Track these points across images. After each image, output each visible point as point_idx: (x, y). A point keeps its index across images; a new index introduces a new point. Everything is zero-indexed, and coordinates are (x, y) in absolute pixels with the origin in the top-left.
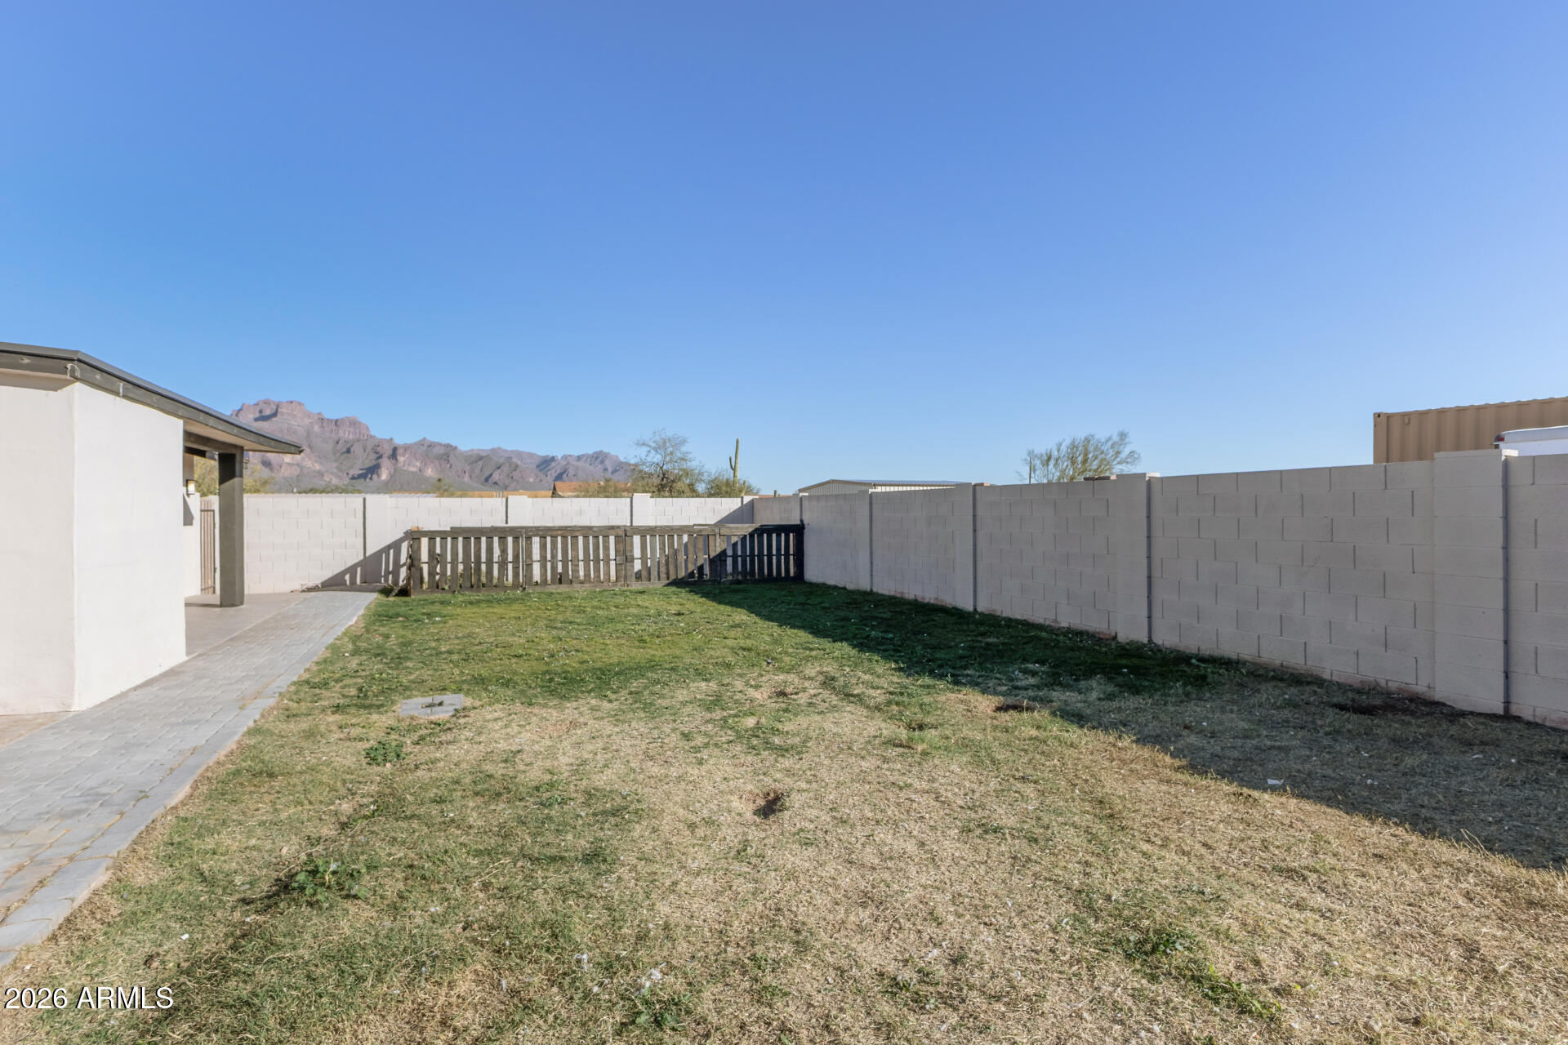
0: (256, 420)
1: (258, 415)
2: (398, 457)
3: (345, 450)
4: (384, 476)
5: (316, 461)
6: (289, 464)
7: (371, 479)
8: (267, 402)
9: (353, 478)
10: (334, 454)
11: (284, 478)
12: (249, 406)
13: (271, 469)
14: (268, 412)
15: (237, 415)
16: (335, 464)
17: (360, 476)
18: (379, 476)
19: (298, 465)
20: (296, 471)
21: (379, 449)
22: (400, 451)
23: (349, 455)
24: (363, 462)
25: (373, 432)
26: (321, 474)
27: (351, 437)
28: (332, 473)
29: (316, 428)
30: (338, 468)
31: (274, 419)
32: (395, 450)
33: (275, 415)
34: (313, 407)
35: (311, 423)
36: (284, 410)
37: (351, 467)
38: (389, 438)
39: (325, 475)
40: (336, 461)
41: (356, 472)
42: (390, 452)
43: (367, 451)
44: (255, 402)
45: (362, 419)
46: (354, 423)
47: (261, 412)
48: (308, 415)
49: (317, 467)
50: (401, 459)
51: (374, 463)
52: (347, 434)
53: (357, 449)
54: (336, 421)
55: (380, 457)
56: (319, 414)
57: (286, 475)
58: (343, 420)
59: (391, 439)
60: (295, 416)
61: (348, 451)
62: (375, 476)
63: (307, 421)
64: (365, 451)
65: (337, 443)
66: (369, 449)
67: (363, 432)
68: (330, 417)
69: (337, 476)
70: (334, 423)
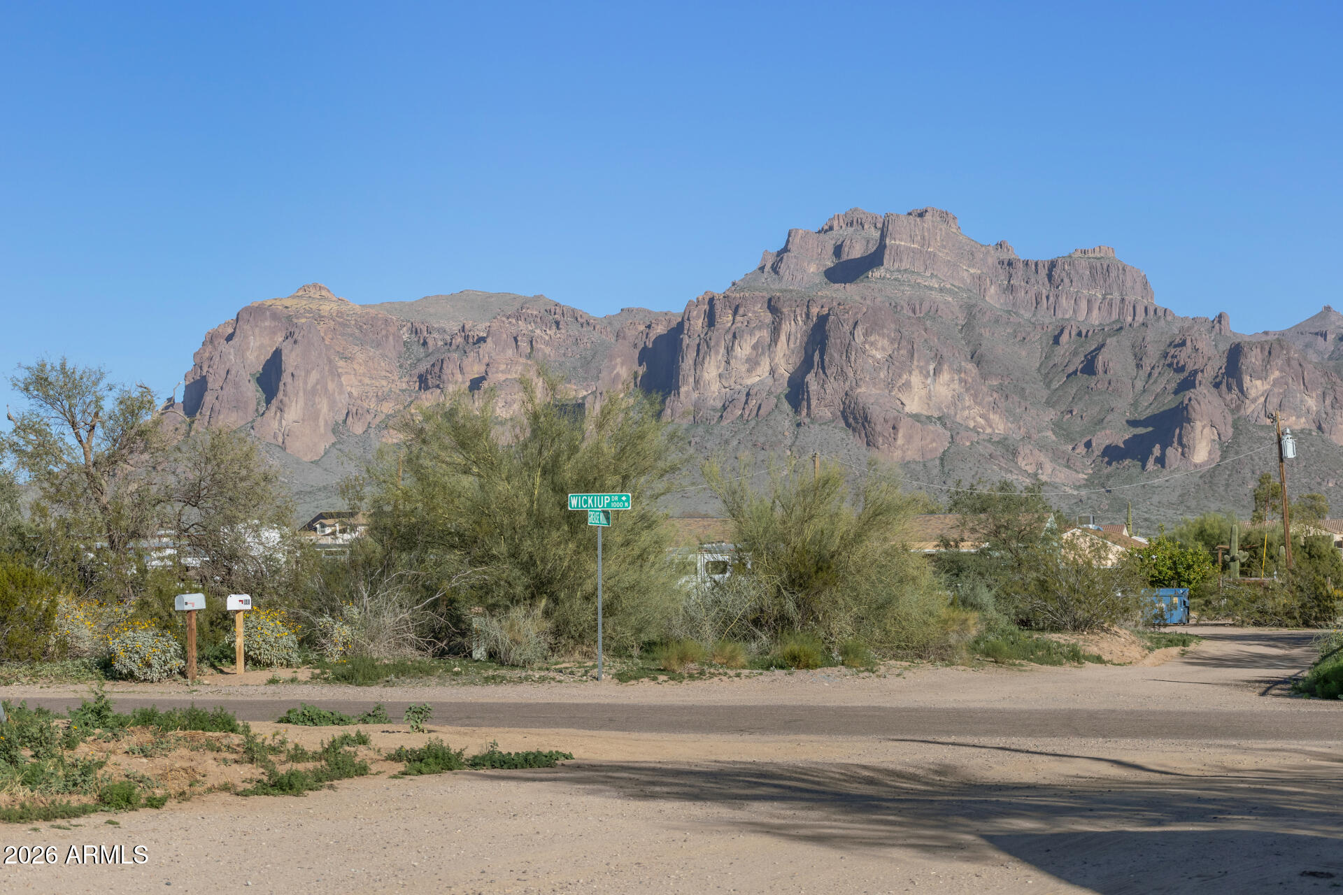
0: (828, 276)
1: (828, 264)
2: (1246, 379)
3: (1077, 363)
4: (1202, 451)
5: (995, 406)
6: (916, 417)
7: (1161, 461)
8: (853, 220)
9: (1112, 454)
10: (1048, 380)
11: (906, 465)
12: (805, 236)
14: (856, 251)
15: (775, 269)
16: (1051, 415)
17: (1125, 452)
18: (1185, 453)
20: (937, 441)
21: (1183, 355)
22: (1253, 359)
23: (1091, 380)
24: (1135, 405)
26: (1009, 449)
27: (1096, 318)
28: (1042, 447)
29: (993, 297)
30: (1057, 426)
31: (877, 273)
32: (1235, 354)
33: (875, 259)
36: (900, 242)
39: (1024, 450)
40: (1049, 403)
41: (1116, 434)
42: (1215, 365)
43: (1147, 363)
44: (822, 223)
46: (1103, 269)
47: (838, 250)
48: (970, 252)
49: (1000, 426)
50: (1256, 387)
51: (1169, 402)
52: (1084, 308)
53: (1115, 359)
54: (1053, 265)
55: (1188, 384)
56: (1000, 245)
57: (911, 454)
58: (1071, 259)
59: (1222, 318)
60: (933, 256)
61: (1089, 367)
62: (1173, 453)
63: (968, 272)
64: (1139, 366)
65: (1056, 340)
66: (1153, 355)
67: (1130, 298)
68: (1033, 258)
69: (1056, 456)
70: (1043, 272)
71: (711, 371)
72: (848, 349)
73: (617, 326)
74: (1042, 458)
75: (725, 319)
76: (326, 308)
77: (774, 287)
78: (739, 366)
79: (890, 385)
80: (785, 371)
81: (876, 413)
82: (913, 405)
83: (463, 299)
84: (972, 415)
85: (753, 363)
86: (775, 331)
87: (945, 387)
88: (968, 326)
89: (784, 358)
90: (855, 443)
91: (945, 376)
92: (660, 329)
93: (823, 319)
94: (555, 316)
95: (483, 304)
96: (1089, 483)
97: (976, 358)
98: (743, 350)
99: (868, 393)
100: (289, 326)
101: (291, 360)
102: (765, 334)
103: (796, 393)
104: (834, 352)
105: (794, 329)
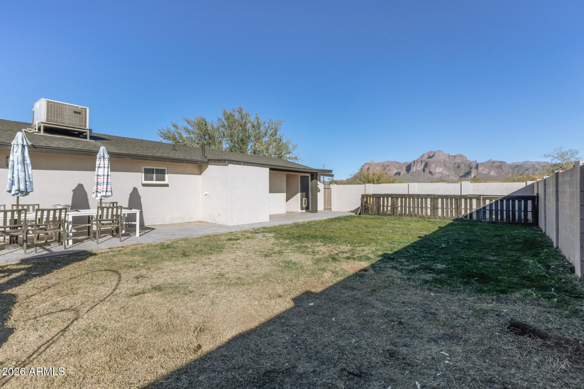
0: (428, 158)
1: (428, 157)
2: (479, 168)
3: (457, 166)
4: (473, 175)
5: (447, 171)
6: (438, 172)
7: (467, 177)
8: (431, 152)
9: (461, 177)
10: (454, 168)
11: (436, 178)
12: (425, 154)
13: (432, 175)
14: (431, 155)
15: (422, 157)
16: (454, 172)
17: (463, 176)
18: (471, 176)
19: (441, 173)
20: (440, 175)
21: (471, 165)
22: (480, 165)
23: (459, 168)
24: (465, 171)
25: (468, 159)
26: (449, 176)
27: (460, 161)
28: (453, 175)
29: (447, 159)
30: (455, 173)
31: (433, 157)
32: (477, 165)
33: (433, 156)
34: (446, 152)
35: (446, 158)
36: (436, 154)
37: (460, 173)
38: (475, 161)
39: (450, 176)
40: (454, 171)
41: (462, 174)
42: (475, 166)
43: (466, 166)
44: (427, 152)
45: (464, 154)
46: (461, 156)
47: (429, 155)
48: (445, 155)
49: (448, 173)
50: (480, 169)
51: (469, 171)
52: (458, 161)
53: (462, 166)
54: (455, 156)
55: (471, 168)
56: (448, 154)
57: (437, 176)
58: (457, 155)
59: (476, 161)
60: (440, 155)
61: (459, 167)
62: (469, 176)
63: (444, 157)
65: (455, 164)
66: (467, 165)
67: (464, 159)
68: (452, 155)
69: (454, 176)
70: (453, 157)
71: (414, 168)
72: (430, 166)
73: (404, 164)
74: (453, 177)
75: (416, 163)
76: (374, 163)
77: (422, 159)
78: (417, 168)
79: (435, 169)
80: (422, 168)
81: (433, 172)
82: (437, 171)
83: (388, 161)
84: (444, 172)
85: (419, 167)
86: (422, 164)
87: (441, 169)
88: (444, 163)
89: (422, 167)
90: (430, 175)
91: (441, 168)
92: (409, 164)
93: (427, 163)
94: (397, 163)
95: (390, 162)
96: (458, 179)
97: (445, 166)
98: (418, 166)
99: (432, 170)
100: (370, 165)
101: (370, 168)
102: (420, 164)
103: (424, 170)
104: (428, 166)
105: (423, 164)
